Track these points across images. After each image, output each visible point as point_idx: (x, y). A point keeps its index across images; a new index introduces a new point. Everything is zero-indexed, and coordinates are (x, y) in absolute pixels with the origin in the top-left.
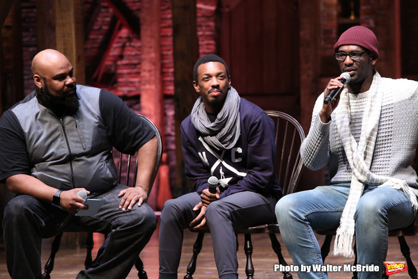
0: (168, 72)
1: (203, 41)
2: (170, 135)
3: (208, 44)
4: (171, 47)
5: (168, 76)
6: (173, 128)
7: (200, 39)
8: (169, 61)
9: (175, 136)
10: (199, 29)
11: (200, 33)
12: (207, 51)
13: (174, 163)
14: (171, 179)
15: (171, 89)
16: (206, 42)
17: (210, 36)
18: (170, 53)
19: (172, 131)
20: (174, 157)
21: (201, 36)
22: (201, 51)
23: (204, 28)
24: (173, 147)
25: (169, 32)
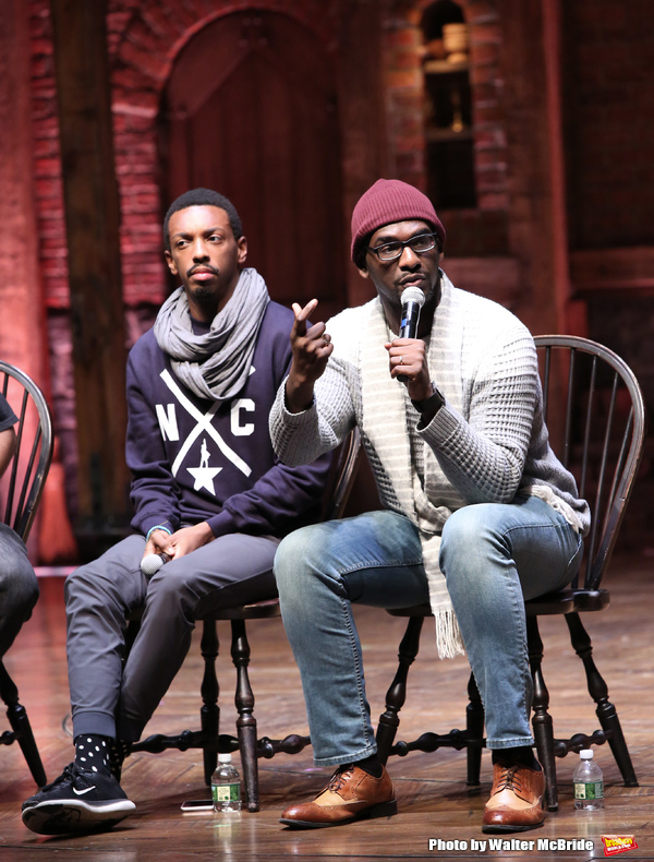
0: (55, 258)
1: (130, 185)
2: (62, 397)
3: (141, 194)
4: (59, 202)
5: (55, 266)
6: (70, 380)
7: (124, 181)
8: (56, 232)
9: (76, 399)
10: (119, 159)
11: (122, 169)
12: (140, 208)
13: (73, 459)
14: (68, 495)
15: (61, 295)
16: (136, 188)
17: (147, 174)
18: (58, 214)
19: (69, 387)
20: (72, 444)
21: (127, 175)
22: (127, 208)
23: (132, 158)
24: (70, 423)
25: (54, 168)
